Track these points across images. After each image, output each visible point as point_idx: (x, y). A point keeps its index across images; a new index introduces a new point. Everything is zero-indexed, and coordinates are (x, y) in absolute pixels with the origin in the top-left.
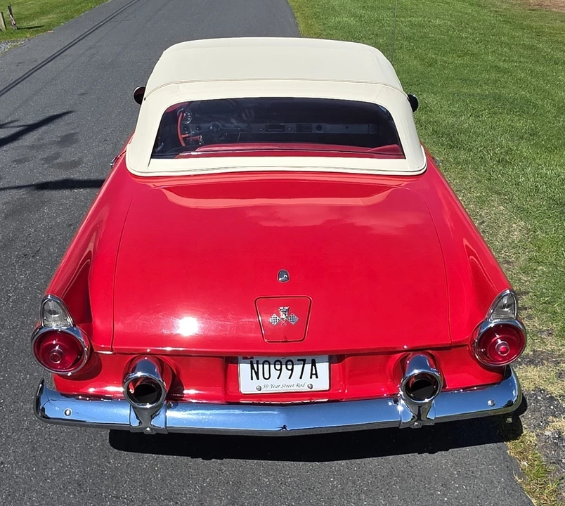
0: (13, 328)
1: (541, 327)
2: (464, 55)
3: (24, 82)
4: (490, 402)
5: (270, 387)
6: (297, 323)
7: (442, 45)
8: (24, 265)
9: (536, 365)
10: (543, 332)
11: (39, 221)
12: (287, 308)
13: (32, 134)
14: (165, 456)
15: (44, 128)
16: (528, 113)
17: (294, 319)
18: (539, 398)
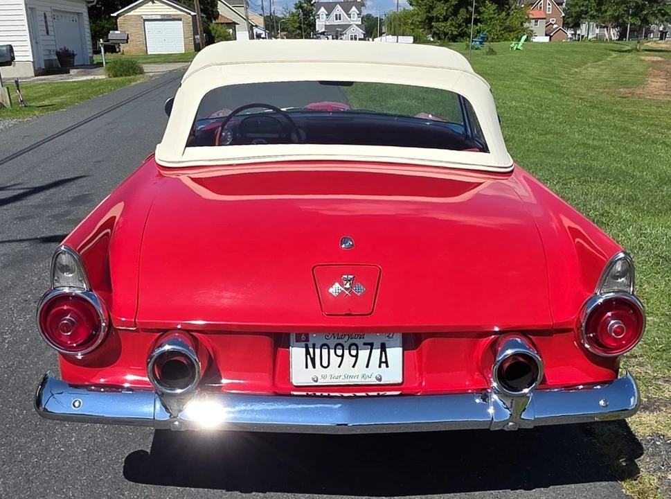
0: (8, 367)
1: (656, 374)
2: (546, 134)
3: (30, 152)
4: (602, 403)
5: (328, 378)
6: (364, 295)
7: (519, 124)
8: (23, 309)
9: (652, 411)
10: (658, 379)
11: (43, 270)
12: (352, 277)
13: (38, 195)
14: (193, 489)
15: (52, 190)
16: (625, 182)
17: (360, 290)
18: (658, 443)
